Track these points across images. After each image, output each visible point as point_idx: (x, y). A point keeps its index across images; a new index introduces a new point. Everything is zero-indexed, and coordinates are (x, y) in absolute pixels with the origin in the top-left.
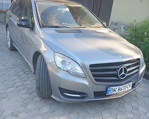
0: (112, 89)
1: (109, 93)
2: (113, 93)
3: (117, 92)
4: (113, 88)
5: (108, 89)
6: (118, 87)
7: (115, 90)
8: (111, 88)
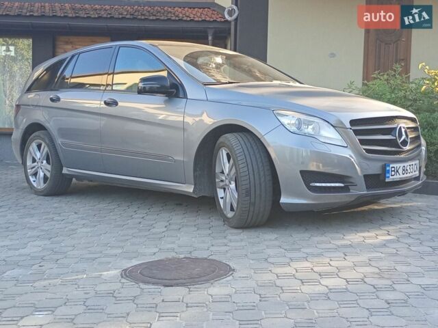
0: (393, 169)
1: (389, 177)
2: (395, 177)
3: (402, 176)
4: (395, 165)
5: (388, 169)
6: (402, 165)
7: (397, 171)
8: (391, 166)
